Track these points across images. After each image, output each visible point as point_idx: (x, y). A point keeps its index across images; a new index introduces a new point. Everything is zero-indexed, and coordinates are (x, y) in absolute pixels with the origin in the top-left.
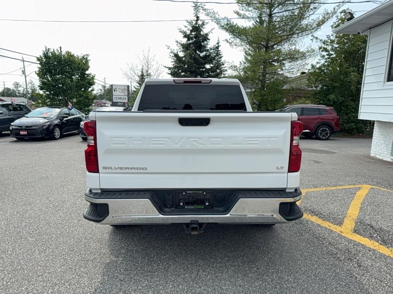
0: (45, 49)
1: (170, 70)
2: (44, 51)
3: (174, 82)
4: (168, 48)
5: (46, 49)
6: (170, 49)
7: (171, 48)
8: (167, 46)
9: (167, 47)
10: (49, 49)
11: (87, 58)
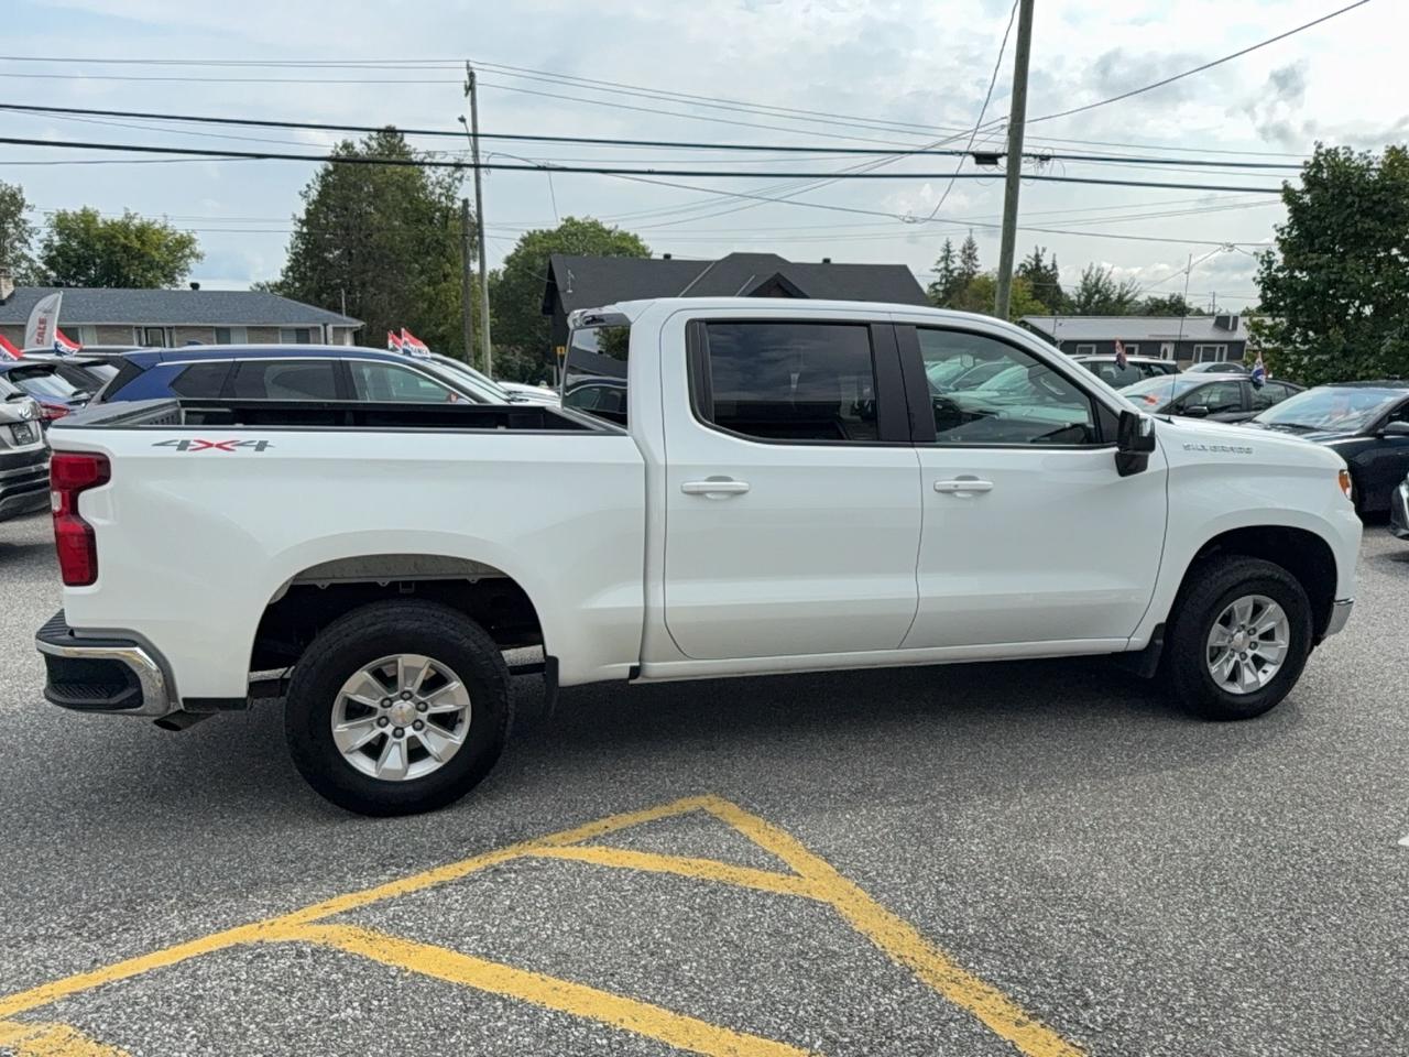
10: (1327, 152)
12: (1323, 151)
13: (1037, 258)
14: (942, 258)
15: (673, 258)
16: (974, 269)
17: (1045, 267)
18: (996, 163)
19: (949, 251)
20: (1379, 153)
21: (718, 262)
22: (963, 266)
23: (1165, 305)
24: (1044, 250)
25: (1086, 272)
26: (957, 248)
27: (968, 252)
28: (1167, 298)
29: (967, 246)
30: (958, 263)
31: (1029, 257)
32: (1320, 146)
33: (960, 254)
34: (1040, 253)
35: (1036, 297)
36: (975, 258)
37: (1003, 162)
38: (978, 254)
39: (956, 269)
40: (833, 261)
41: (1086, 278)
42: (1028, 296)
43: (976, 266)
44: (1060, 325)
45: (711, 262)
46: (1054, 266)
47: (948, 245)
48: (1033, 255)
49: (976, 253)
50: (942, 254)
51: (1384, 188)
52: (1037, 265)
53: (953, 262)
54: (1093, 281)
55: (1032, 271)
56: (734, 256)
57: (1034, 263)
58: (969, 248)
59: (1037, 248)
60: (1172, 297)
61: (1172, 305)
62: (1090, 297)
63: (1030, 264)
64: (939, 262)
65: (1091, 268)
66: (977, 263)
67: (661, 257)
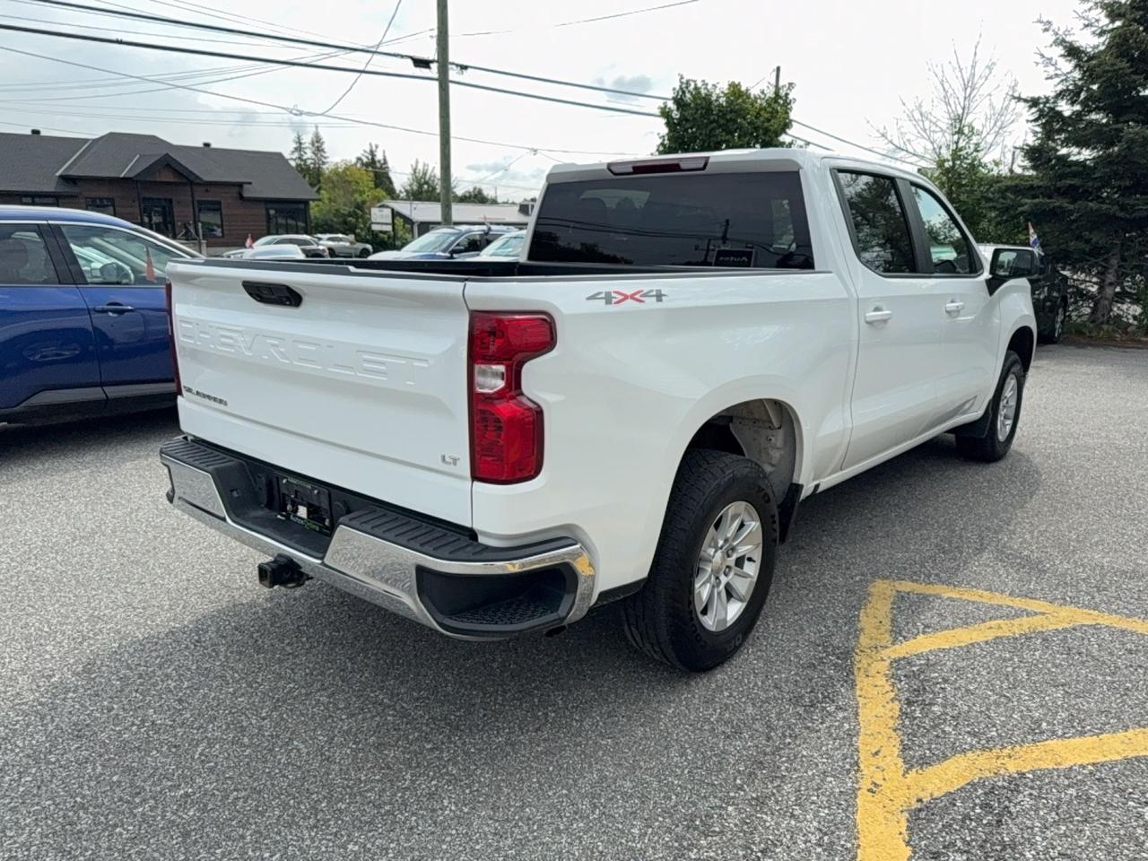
0: (679, 84)
1: (1034, 110)
2: (678, 88)
3: (610, 170)
4: (1046, 30)
5: (682, 83)
6: (1051, 32)
7: (1055, 26)
8: (1040, 22)
9: (1041, 26)
10: (688, 82)
11: (787, 95)
12: (684, 81)
13: (372, 153)
14: (296, 149)
15: (43, 134)
16: (323, 159)
17: (379, 161)
18: (429, 67)
19: (300, 144)
20: (724, 86)
21: (95, 141)
22: (314, 157)
23: (470, 196)
24: (377, 147)
25: (414, 166)
26: (307, 140)
27: (316, 145)
28: (471, 190)
29: (315, 140)
30: (309, 154)
31: (365, 152)
32: (682, 78)
33: (310, 146)
34: (374, 148)
35: (377, 186)
36: (323, 150)
37: (434, 66)
38: (325, 147)
39: (308, 159)
40: (214, 146)
41: (415, 171)
42: (372, 185)
43: (325, 158)
44: (415, 209)
45: (86, 141)
46: (385, 160)
47: (299, 138)
48: (368, 150)
49: (323, 147)
50: (295, 145)
51: (731, 111)
52: (373, 159)
53: (305, 153)
54: (421, 174)
55: (367, 165)
56: (111, 134)
57: (370, 157)
58: (317, 142)
59: (371, 145)
60: (475, 189)
61: (476, 196)
62: (420, 186)
63: (367, 158)
64: (293, 152)
65: (417, 162)
66: (325, 155)
67: (29, 133)
